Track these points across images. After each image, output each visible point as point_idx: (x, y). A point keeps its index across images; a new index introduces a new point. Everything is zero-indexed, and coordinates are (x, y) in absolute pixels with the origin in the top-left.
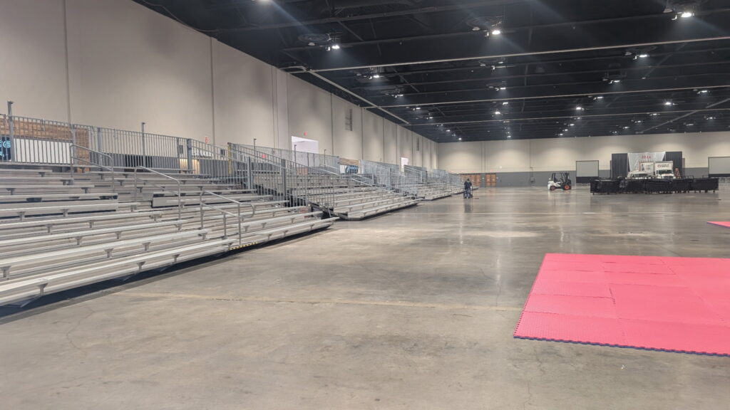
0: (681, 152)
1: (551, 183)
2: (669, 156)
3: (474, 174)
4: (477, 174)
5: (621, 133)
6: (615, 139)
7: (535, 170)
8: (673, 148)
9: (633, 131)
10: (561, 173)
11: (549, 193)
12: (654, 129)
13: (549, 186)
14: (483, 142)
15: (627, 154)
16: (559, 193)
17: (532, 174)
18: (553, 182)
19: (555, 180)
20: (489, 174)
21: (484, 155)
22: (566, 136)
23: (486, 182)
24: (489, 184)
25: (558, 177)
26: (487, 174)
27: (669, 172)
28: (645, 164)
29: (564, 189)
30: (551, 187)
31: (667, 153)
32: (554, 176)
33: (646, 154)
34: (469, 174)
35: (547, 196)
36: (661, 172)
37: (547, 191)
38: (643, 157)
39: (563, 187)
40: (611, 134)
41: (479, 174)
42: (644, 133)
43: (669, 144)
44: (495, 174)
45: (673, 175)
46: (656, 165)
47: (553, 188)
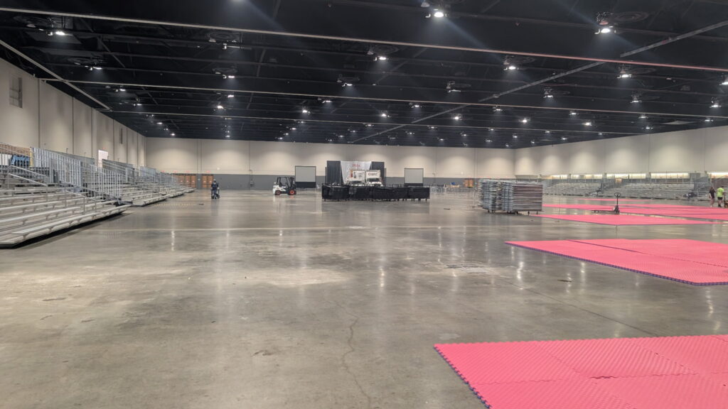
0: (383, 163)
1: (277, 187)
2: (375, 166)
3: (189, 175)
4: (191, 175)
5: (336, 141)
6: (330, 146)
7: (254, 173)
8: (377, 158)
9: (346, 141)
10: (286, 177)
11: (274, 198)
12: (364, 140)
13: (274, 190)
14: (199, 140)
15: (339, 162)
16: (284, 199)
17: (251, 177)
18: (278, 186)
19: (281, 185)
20: (206, 175)
21: (200, 155)
22: (285, 140)
23: (202, 184)
24: (205, 186)
25: (283, 181)
26: (203, 175)
27: (377, 180)
28: (357, 172)
29: (289, 194)
30: (276, 191)
31: (373, 163)
32: (279, 180)
33: (356, 163)
34: (183, 174)
35: (272, 201)
36: (371, 180)
37: (272, 196)
38: (354, 165)
39: (288, 192)
40: (327, 142)
41: (195, 175)
42: (354, 143)
43: (374, 154)
44: (212, 175)
45: (380, 183)
46: (367, 173)
47: (278, 193)
